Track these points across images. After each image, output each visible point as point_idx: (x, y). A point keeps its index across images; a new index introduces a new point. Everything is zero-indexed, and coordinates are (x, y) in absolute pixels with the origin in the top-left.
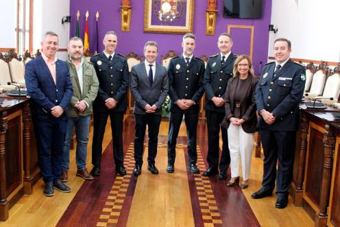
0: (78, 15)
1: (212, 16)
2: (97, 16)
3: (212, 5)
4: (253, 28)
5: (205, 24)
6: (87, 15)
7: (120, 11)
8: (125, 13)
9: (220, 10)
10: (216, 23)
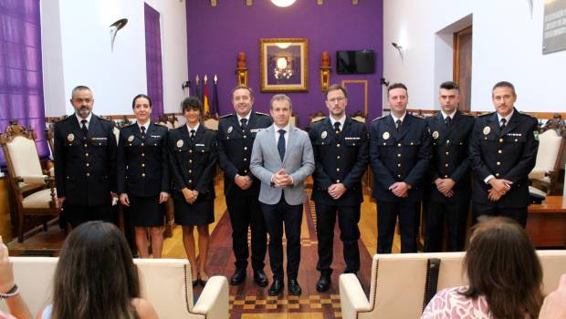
0: (197, 79)
1: (325, 73)
2: (216, 79)
3: (325, 63)
4: (366, 82)
5: (320, 80)
6: (206, 79)
7: (236, 73)
8: (242, 74)
9: (334, 67)
10: (330, 80)
